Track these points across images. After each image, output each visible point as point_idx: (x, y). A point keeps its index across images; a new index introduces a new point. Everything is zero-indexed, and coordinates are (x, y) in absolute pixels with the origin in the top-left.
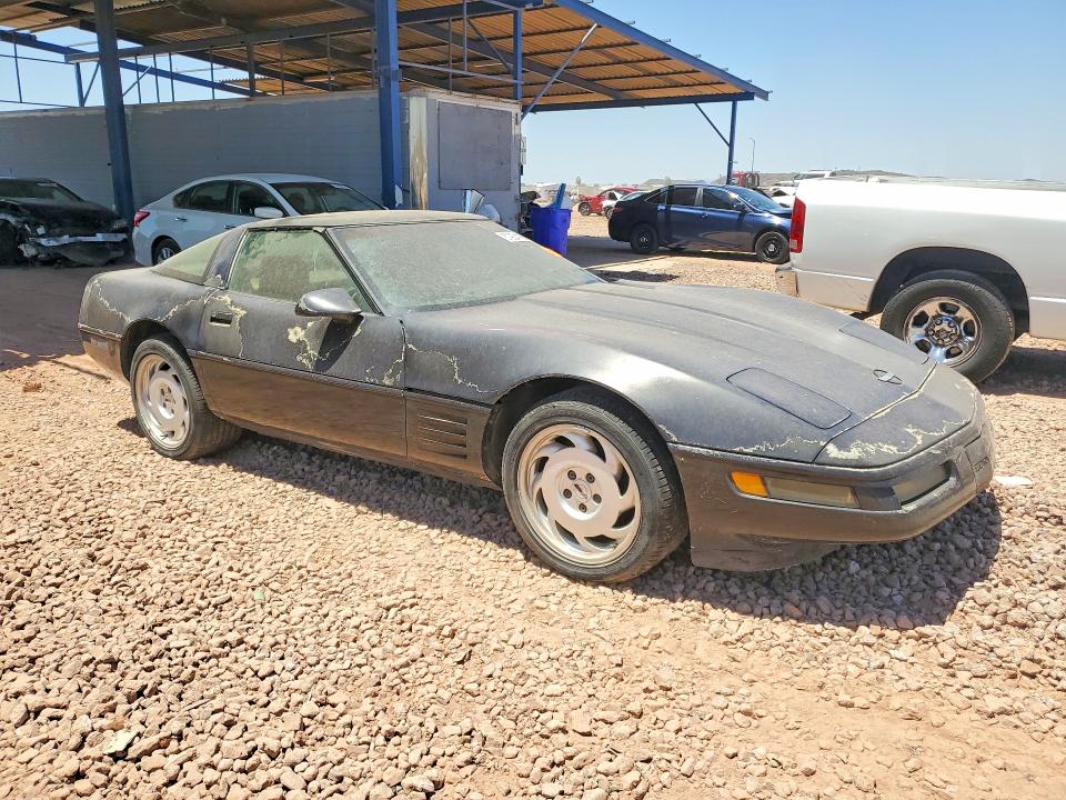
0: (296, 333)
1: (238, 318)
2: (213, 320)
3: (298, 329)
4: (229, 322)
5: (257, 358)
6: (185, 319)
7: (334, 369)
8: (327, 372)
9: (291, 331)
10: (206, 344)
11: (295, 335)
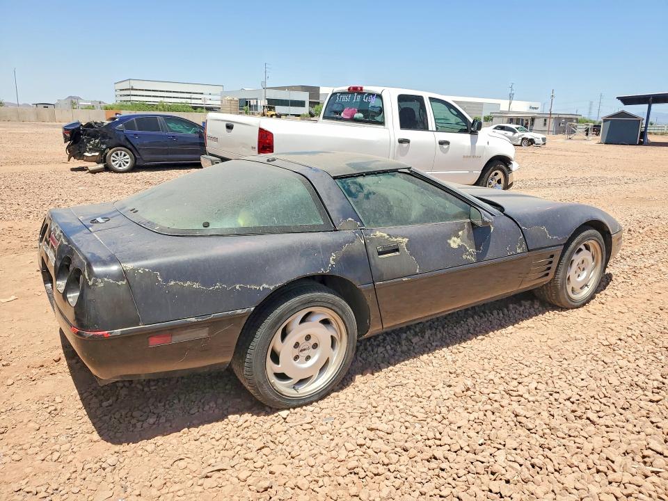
0: (454, 242)
1: (404, 245)
2: (380, 253)
3: (455, 239)
4: (397, 250)
5: (432, 268)
6: (349, 261)
7: (489, 255)
8: (485, 259)
9: (451, 242)
10: (382, 275)
11: (455, 243)
